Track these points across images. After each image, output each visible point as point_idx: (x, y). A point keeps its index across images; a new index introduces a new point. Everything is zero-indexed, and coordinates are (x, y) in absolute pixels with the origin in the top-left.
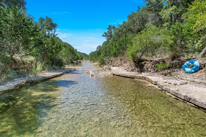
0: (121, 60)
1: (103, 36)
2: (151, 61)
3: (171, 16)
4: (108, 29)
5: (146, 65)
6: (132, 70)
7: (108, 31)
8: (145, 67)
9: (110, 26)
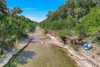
0: (55, 33)
1: (46, 16)
2: (70, 39)
3: (79, 12)
4: (48, 13)
5: (67, 41)
6: (61, 42)
7: (48, 14)
8: (67, 42)
9: (49, 11)
